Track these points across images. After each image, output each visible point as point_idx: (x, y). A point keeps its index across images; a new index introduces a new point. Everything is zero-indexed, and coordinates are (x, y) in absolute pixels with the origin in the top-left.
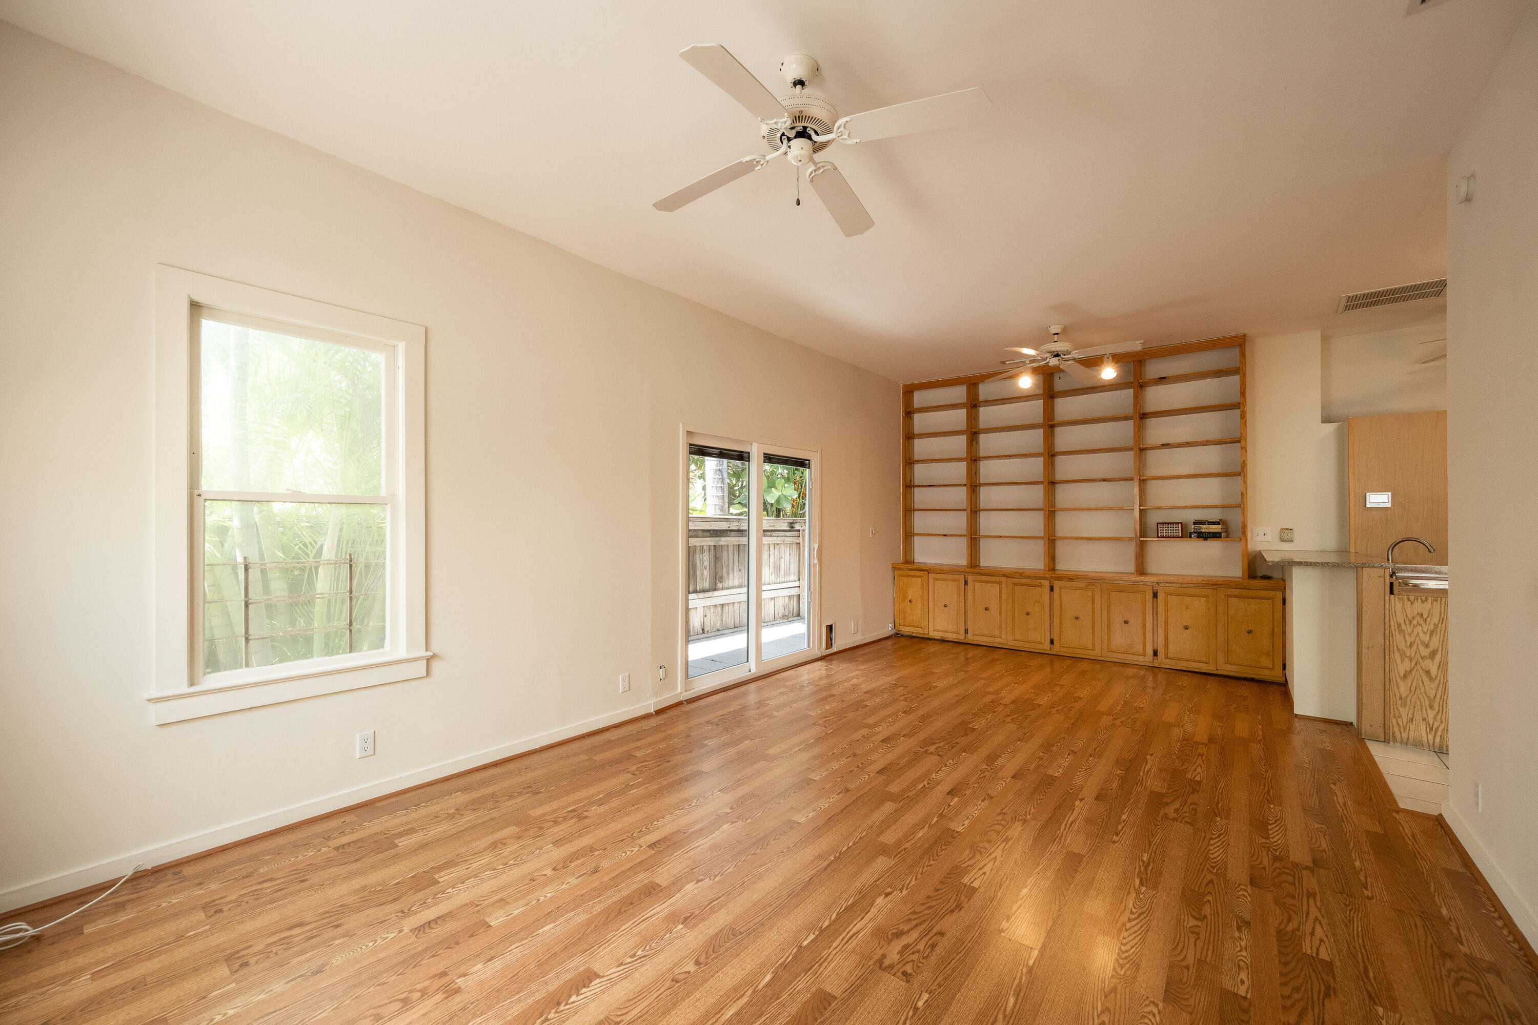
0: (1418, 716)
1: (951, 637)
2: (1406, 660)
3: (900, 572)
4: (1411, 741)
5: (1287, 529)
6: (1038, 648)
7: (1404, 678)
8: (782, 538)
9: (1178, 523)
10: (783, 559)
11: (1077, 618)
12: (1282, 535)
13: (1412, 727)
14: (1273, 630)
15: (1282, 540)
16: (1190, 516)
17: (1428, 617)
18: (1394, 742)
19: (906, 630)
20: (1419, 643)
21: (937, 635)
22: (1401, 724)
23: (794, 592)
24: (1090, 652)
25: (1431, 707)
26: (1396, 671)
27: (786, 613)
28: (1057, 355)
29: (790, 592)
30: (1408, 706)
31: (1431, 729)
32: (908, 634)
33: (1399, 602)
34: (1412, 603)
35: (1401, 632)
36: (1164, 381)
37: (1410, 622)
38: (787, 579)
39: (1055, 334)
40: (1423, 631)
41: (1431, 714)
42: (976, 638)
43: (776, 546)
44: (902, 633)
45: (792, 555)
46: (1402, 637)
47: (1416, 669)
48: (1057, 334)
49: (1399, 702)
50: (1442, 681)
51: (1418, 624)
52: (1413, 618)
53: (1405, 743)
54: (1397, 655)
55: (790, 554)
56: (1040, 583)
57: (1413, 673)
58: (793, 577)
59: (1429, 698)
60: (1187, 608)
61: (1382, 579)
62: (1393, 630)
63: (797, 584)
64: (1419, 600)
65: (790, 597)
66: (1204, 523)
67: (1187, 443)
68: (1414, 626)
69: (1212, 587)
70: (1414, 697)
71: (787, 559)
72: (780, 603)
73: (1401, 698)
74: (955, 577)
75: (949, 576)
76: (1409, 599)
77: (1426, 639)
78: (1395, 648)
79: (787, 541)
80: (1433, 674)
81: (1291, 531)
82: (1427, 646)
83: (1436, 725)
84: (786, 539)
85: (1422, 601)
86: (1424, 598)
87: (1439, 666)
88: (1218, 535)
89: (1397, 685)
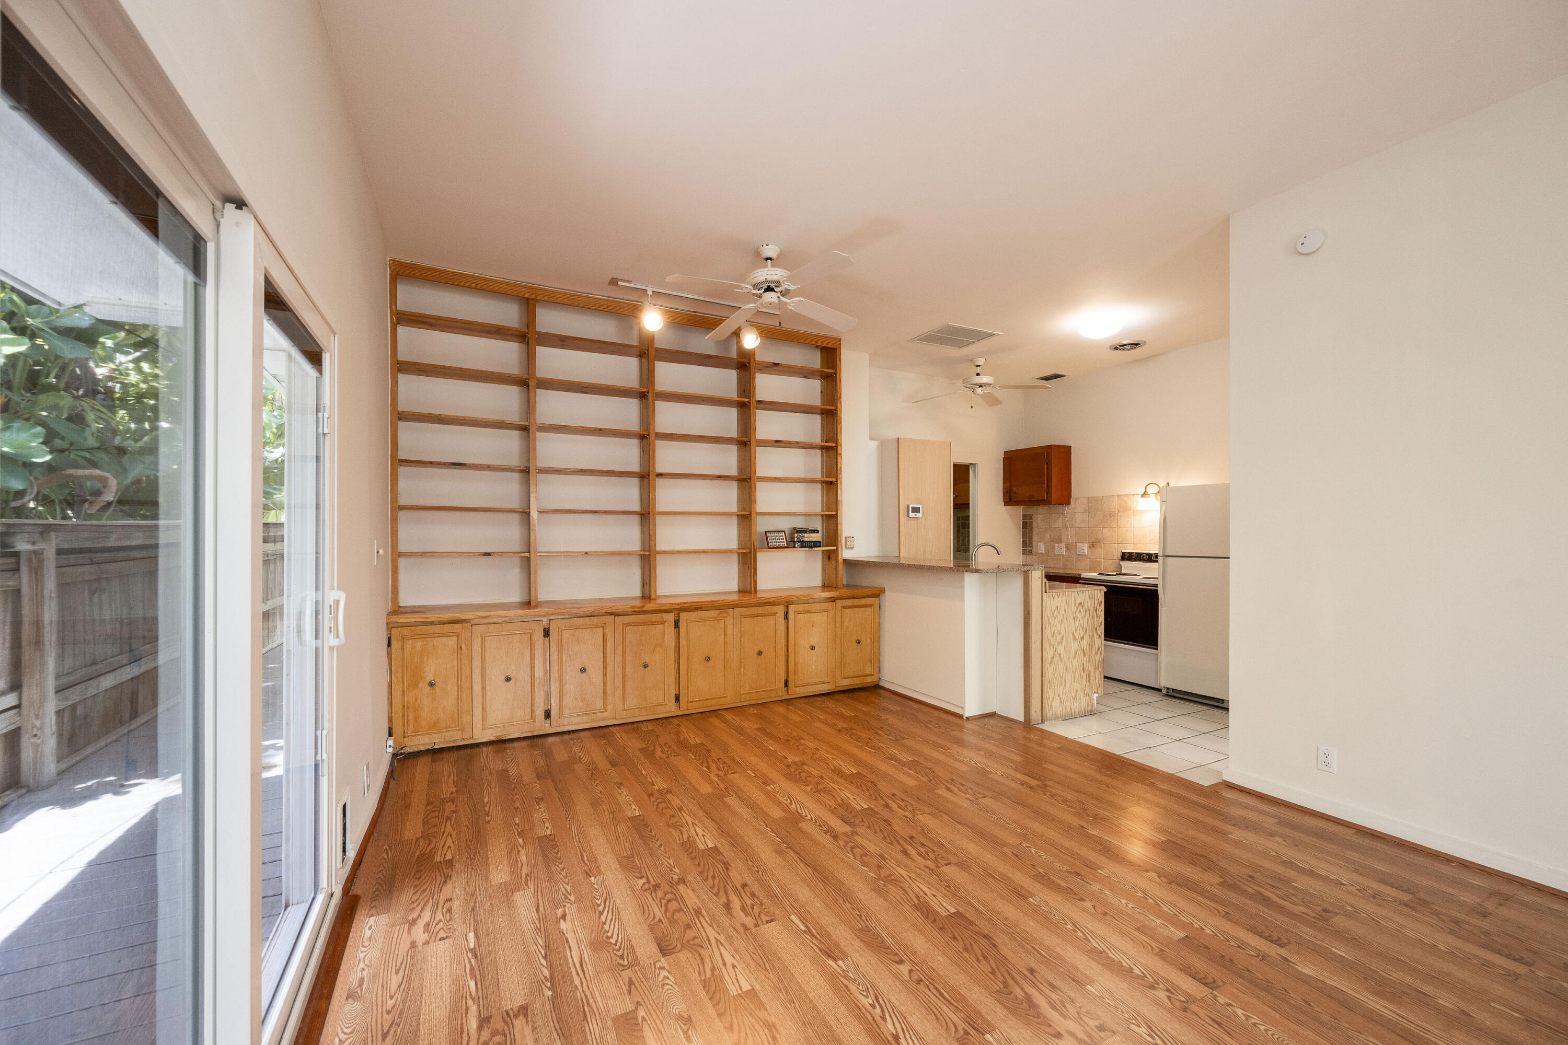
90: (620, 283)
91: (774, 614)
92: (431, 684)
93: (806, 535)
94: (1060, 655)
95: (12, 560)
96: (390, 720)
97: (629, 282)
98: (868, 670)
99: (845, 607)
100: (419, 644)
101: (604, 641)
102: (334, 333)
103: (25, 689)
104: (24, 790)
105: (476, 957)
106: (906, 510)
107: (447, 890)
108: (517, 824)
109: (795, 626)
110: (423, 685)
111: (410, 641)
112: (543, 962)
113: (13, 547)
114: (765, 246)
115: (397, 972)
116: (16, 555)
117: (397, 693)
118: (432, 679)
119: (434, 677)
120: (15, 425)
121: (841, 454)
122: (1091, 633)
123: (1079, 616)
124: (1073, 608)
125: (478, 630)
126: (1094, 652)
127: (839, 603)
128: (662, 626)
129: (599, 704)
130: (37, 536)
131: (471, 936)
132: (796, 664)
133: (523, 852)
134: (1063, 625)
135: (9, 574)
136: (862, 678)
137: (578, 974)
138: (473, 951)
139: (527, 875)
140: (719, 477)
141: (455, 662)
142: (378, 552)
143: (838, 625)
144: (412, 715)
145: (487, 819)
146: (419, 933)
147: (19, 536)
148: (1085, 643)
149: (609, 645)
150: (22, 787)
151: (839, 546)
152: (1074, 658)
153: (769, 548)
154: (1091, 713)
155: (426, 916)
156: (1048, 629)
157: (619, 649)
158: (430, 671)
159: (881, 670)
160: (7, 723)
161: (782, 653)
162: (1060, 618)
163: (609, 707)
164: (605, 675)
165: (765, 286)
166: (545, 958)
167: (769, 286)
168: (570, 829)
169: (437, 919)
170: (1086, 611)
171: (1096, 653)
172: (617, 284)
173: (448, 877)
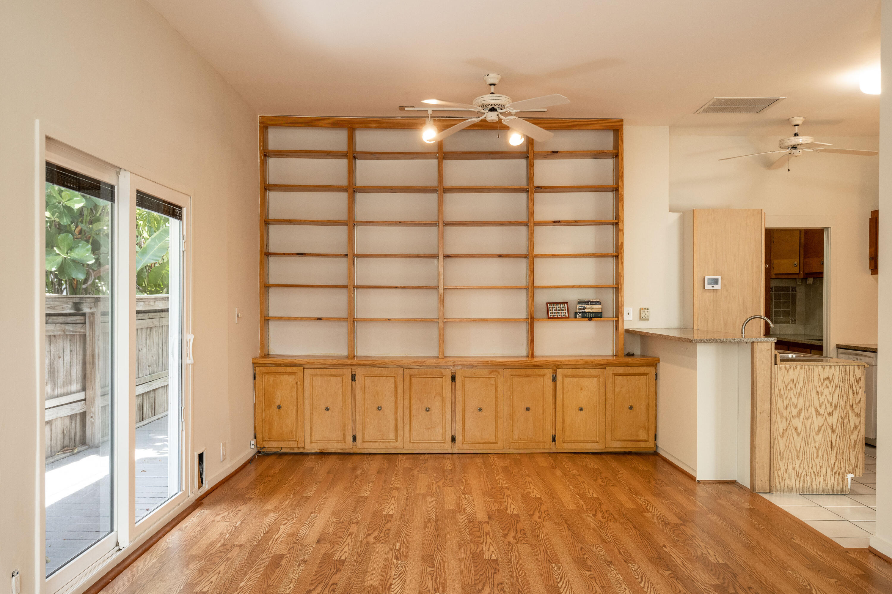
0: (790, 467)
1: (333, 448)
2: (784, 420)
3: (264, 370)
4: (786, 489)
5: (645, 309)
6: (437, 448)
7: (782, 436)
8: (62, 327)
9: (564, 303)
10: (61, 360)
11: (480, 410)
12: (642, 314)
13: (787, 476)
14: (648, 405)
15: (641, 319)
16: (572, 297)
17: (797, 382)
18: (776, 492)
19: (272, 446)
20: (792, 405)
21: (314, 448)
22: (780, 475)
23: (78, 408)
24: (493, 446)
25: (798, 457)
26: (778, 430)
27: (66, 443)
28: (493, 110)
29: (73, 409)
30: (784, 459)
31: (797, 476)
32: (275, 450)
33: (780, 370)
34: (788, 371)
35: (781, 396)
36: (556, 155)
37: (786, 387)
38: (67, 389)
39: (491, 85)
40: (794, 394)
41: (798, 463)
42: (366, 445)
43: (52, 338)
44: (266, 450)
45: (74, 353)
46: (781, 401)
47: (789, 427)
48: (494, 85)
49: (779, 457)
50: (804, 435)
51: (792, 389)
52: (788, 384)
53: (782, 491)
54: (778, 416)
55: (71, 351)
56: (442, 373)
57: (788, 430)
58: (75, 386)
59: (796, 449)
60: (582, 389)
61: (770, 352)
62: (776, 396)
63: (81, 395)
64: (792, 368)
65: (71, 417)
66: (587, 303)
67: (576, 222)
68: (789, 391)
69: (601, 367)
70: (788, 450)
71: (67, 358)
72: (58, 427)
73: (780, 453)
74: (339, 371)
75: (332, 371)
76: (786, 368)
77: (795, 400)
78: (777, 410)
79: (68, 331)
80: (799, 429)
81: (648, 310)
82: (796, 406)
83: (800, 472)
84: (68, 327)
85: (794, 369)
86: (795, 367)
87: (803, 422)
88: (599, 315)
89: (778, 442)
90: (406, 109)
91: (542, 376)
92: (279, 407)
93: (587, 307)
94: (796, 429)
95: (82, 318)
96: (255, 428)
97: (413, 107)
98: (642, 435)
99: (615, 374)
100: (272, 379)
101: (396, 387)
102: (190, 196)
103: (87, 390)
104: (87, 447)
105: (236, 529)
106: (702, 282)
107: (241, 508)
108: (296, 490)
109: (563, 388)
110: (274, 407)
111: (267, 377)
112: (262, 535)
113: (82, 310)
114: (486, 76)
115: (201, 527)
116: (84, 314)
117: (259, 411)
118: (279, 404)
119: (281, 403)
120: (80, 245)
121: (622, 230)
122: (844, 410)
123: (826, 392)
124: (816, 383)
125: (308, 372)
126: (848, 431)
127: (611, 370)
128: (441, 379)
129: (392, 436)
130: (92, 304)
131: (239, 523)
132: (564, 422)
133: (289, 500)
134: (801, 400)
135: (81, 325)
136: (636, 442)
137: (273, 541)
138: (236, 528)
139: (282, 508)
140: (500, 256)
141: (293, 394)
142: (238, 315)
143: (609, 389)
144: (267, 427)
145: (284, 486)
146: (219, 518)
147: (85, 304)
148: (834, 420)
149: (400, 391)
150: (86, 445)
151: (620, 318)
152: (818, 433)
153: (549, 318)
154: (843, 493)
155: (226, 514)
156: (780, 402)
157: (407, 397)
158: (279, 397)
159: (657, 436)
160: (80, 408)
161: (549, 411)
162: (796, 391)
163: (399, 439)
164: (396, 413)
165: (490, 107)
166: (264, 534)
167: (493, 108)
168: (322, 496)
169: (230, 515)
170: (836, 386)
171: (852, 432)
172: (404, 109)
173: (246, 503)
